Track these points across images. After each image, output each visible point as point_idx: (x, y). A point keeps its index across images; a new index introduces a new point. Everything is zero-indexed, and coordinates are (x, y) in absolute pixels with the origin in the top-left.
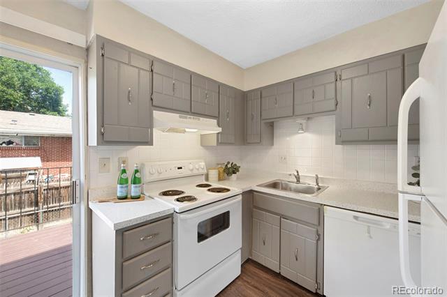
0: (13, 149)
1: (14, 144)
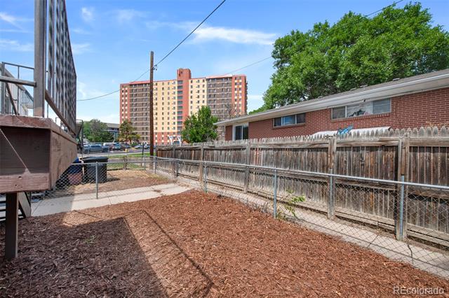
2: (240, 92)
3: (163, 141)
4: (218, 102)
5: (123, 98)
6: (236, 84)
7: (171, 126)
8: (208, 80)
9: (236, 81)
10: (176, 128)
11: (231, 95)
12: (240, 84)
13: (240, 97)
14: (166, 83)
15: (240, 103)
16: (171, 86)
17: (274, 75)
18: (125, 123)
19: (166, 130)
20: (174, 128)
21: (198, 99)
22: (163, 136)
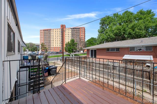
0: (141, 52)
1: (142, 50)
2: (83, 33)
3: (56, 50)
4: (75, 36)
5: (41, 35)
6: (81, 30)
7: (59, 45)
8: (72, 29)
9: (81, 29)
10: (61, 45)
11: (80, 34)
12: (83, 30)
13: (83, 35)
14: (57, 30)
15: (83, 37)
16: (59, 31)
17: (99, 30)
18: (42, 44)
19: (57, 46)
20: (60, 45)
21: (68, 35)
22: (56, 48)
